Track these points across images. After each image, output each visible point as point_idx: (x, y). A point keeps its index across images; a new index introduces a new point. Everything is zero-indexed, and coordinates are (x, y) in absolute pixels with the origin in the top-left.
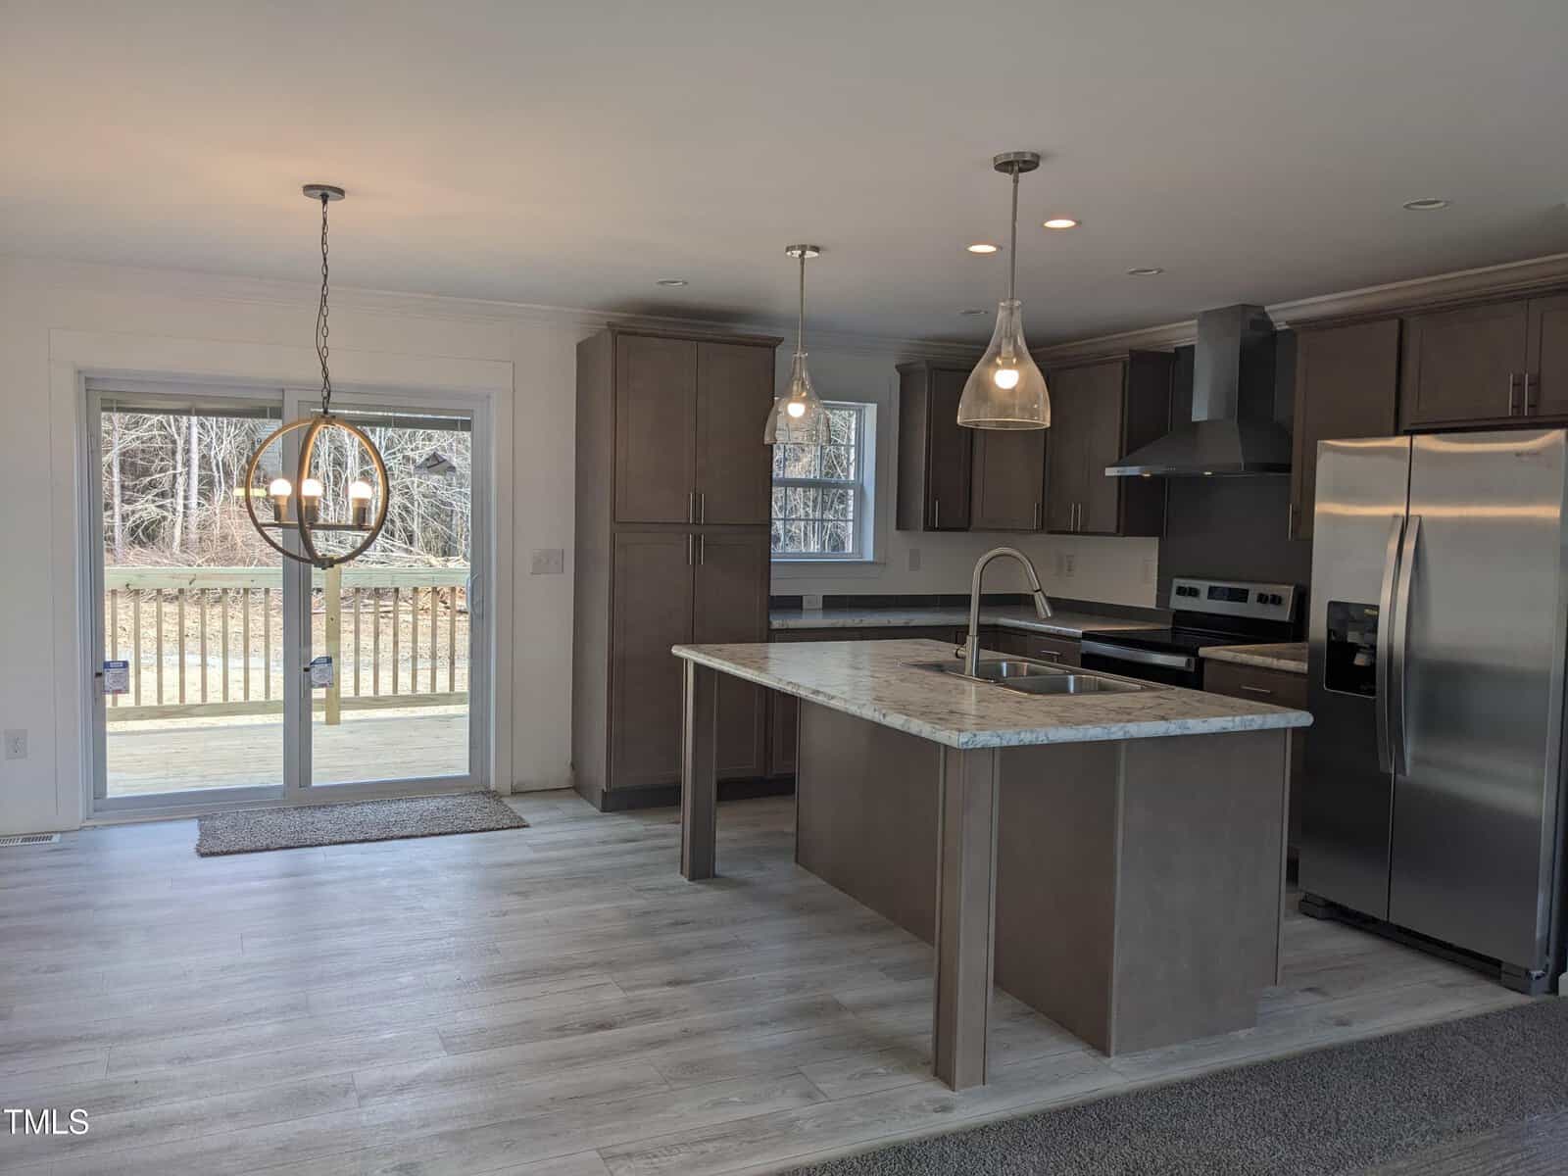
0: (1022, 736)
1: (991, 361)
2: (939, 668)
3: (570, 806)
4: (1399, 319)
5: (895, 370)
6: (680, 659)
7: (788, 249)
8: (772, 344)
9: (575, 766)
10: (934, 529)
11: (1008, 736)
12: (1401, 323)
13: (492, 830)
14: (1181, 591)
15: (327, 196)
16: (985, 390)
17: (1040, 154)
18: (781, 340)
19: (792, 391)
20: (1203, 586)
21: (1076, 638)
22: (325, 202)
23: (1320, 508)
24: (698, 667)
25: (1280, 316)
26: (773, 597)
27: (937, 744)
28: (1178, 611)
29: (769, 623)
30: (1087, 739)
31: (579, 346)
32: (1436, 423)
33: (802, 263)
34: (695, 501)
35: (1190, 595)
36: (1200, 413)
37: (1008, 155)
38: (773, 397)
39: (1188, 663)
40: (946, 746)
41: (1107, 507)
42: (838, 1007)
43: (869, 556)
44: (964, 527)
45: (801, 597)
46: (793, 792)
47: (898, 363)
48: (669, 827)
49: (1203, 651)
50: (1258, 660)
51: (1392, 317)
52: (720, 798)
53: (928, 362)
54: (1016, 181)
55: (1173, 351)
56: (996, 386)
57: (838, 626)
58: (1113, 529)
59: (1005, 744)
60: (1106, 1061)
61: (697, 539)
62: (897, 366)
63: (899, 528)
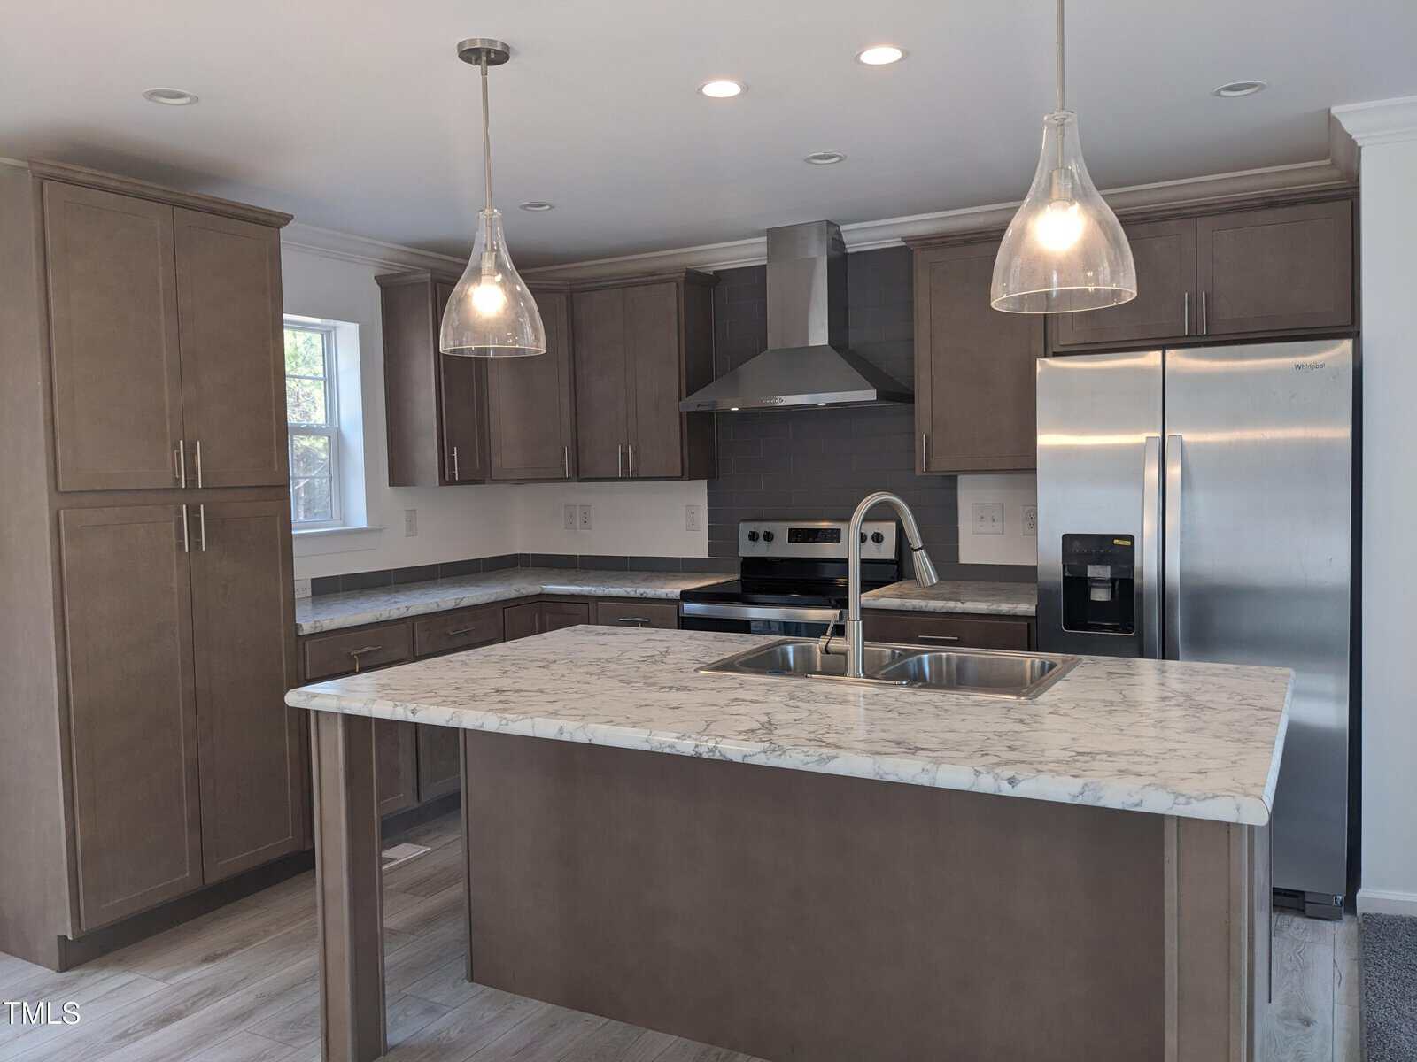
5: (375, 284)
10: (452, 482)
14: (754, 536)
20: (781, 529)
21: (672, 600)
28: (747, 558)
29: (297, 627)
34: (186, 453)
35: (764, 539)
47: (377, 273)
55: (713, 274)
58: (679, 473)
61: (193, 511)
62: (379, 279)
63: (392, 483)
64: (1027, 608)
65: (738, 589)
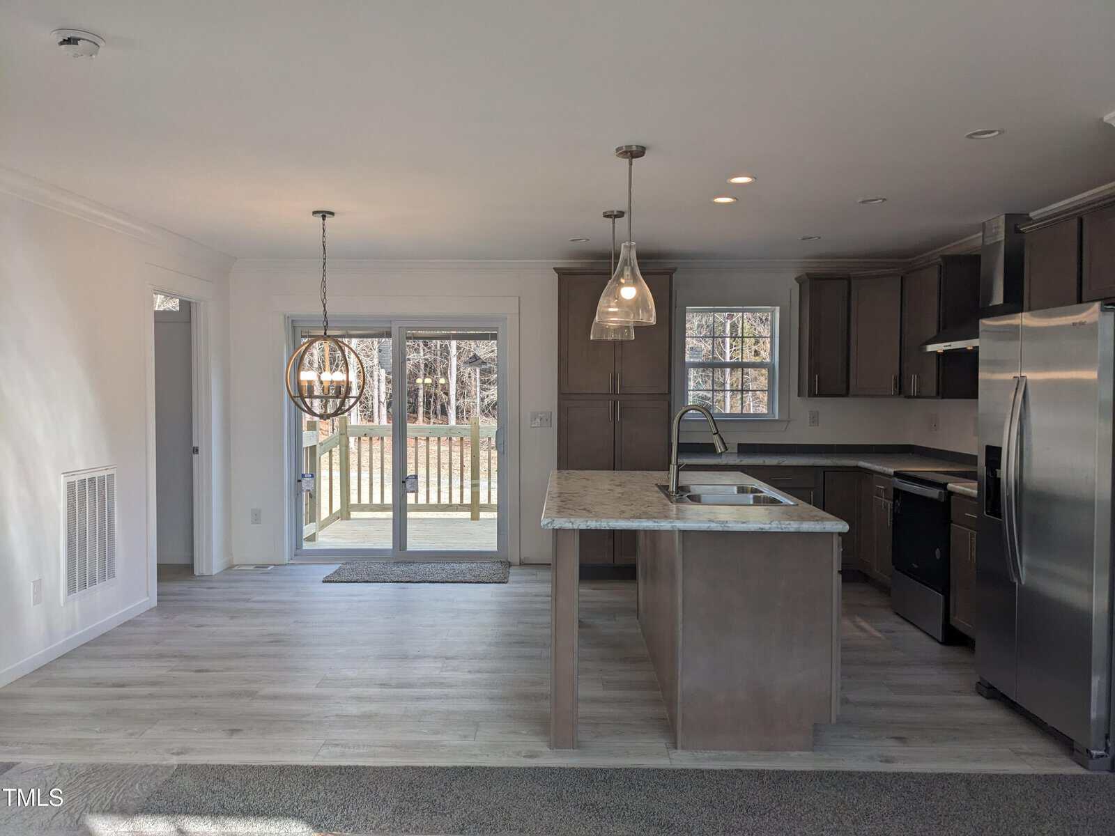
1: (618, 282)
4: (1078, 217)
5: (795, 282)
8: (670, 273)
10: (815, 396)
12: (1081, 220)
15: (325, 216)
16: (618, 302)
17: (643, 146)
18: (675, 270)
21: (889, 476)
22: (324, 219)
34: (613, 378)
37: (623, 146)
43: (776, 415)
44: (846, 393)
49: (949, 487)
51: (1074, 216)
54: (631, 164)
56: (623, 300)
58: (934, 394)
60: (673, 751)
61: (615, 403)
62: (796, 279)
63: (799, 396)
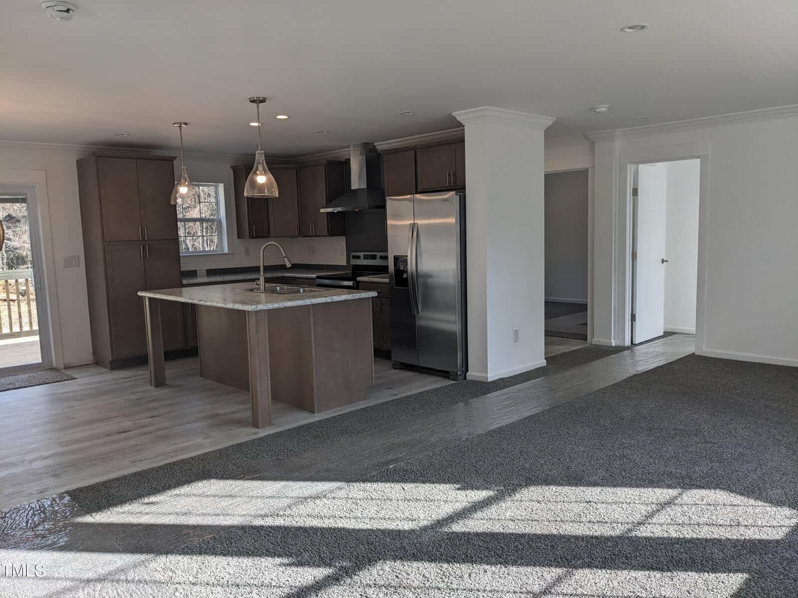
0: (274, 305)
1: (255, 173)
2: (252, 290)
3: (94, 370)
4: (414, 149)
5: (230, 169)
6: (142, 297)
7: (174, 124)
8: (172, 159)
9: (94, 353)
10: (253, 237)
11: (269, 306)
12: (415, 152)
13: (59, 381)
14: (354, 257)
16: (254, 184)
17: (266, 97)
18: (175, 158)
19: (181, 182)
20: (361, 254)
21: (313, 279)
23: (389, 222)
24: (150, 298)
25: (381, 146)
26: (183, 271)
27: (245, 311)
28: (354, 265)
29: (182, 282)
30: (298, 305)
31: (77, 162)
32: (428, 189)
33: (181, 129)
34: (141, 231)
35: (357, 258)
36: (355, 185)
37: (254, 98)
38: (174, 182)
39: (354, 283)
40: (248, 311)
41: (323, 224)
42: (218, 415)
43: (226, 251)
44: (268, 236)
45: (196, 271)
46: (198, 355)
47: (232, 165)
48: (145, 372)
49: (358, 279)
50: (376, 280)
51: (412, 149)
52: (165, 360)
53: (244, 165)
54: (258, 107)
55: (344, 160)
56: (258, 183)
57: (214, 281)
58: (326, 234)
59: (268, 308)
60: (314, 415)
61: (144, 247)
62: (232, 167)
63: (238, 238)
64: (387, 280)
65: (351, 276)
